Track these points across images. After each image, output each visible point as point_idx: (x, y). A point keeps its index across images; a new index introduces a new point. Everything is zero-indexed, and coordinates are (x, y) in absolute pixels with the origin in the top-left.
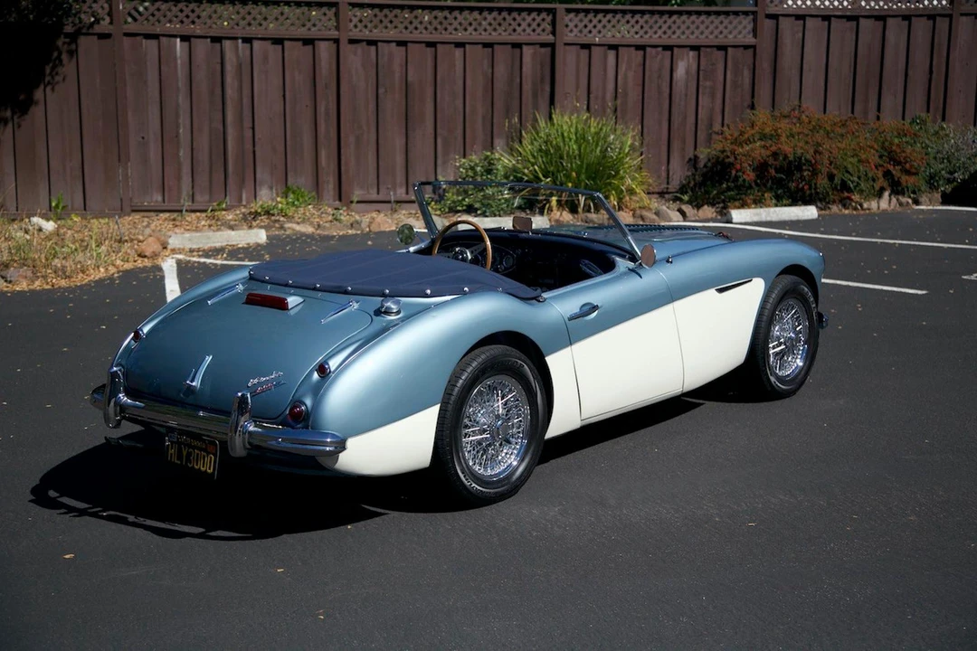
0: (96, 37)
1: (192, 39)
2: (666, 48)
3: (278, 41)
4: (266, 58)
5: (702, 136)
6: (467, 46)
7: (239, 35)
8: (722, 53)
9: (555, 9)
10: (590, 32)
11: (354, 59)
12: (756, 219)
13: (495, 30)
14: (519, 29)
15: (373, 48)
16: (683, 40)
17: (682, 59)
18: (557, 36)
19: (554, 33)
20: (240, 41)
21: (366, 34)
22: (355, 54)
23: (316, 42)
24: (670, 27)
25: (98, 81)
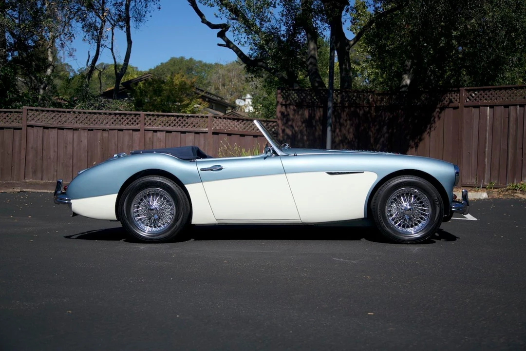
0: (452, 109)
1: (495, 107)
7: (518, 103)
20: (518, 106)
25: (451, 128)
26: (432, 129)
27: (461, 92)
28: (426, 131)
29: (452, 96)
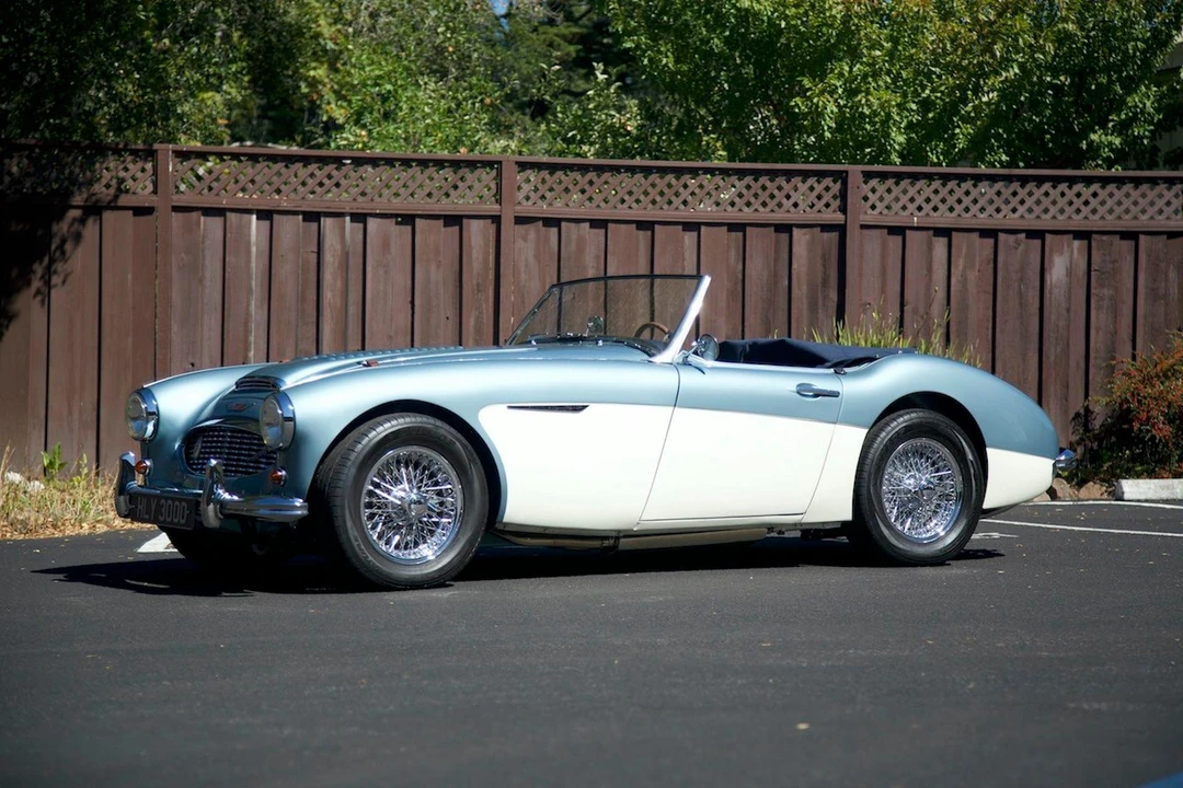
0: (131, 212)
1: (276, 217)
2: (1033, 234)
3: (408, 219)
4: (386, 246)
5: (1096, 377)
6: (703, 229)
7: (348, 210)
8: (1128, 245)
9: (847, 172)
10: (904, 208)
11: (524, 247)
12: (1165, 495)
13: (748, 204)
14: (787, 204)
15: (554, 230)
16: (1061, 222)
17: (1062, 254)
18: (848, 214)
19: (843, 209)
20: (348, 219)
21: (543, 209)
22: (525, 240)
23: (465, 221)
24: (1038, 202)
25: (130, 276)
26: (55, 280)
27: (160, 156)
28: (29, 284)
29: (126, 169)
